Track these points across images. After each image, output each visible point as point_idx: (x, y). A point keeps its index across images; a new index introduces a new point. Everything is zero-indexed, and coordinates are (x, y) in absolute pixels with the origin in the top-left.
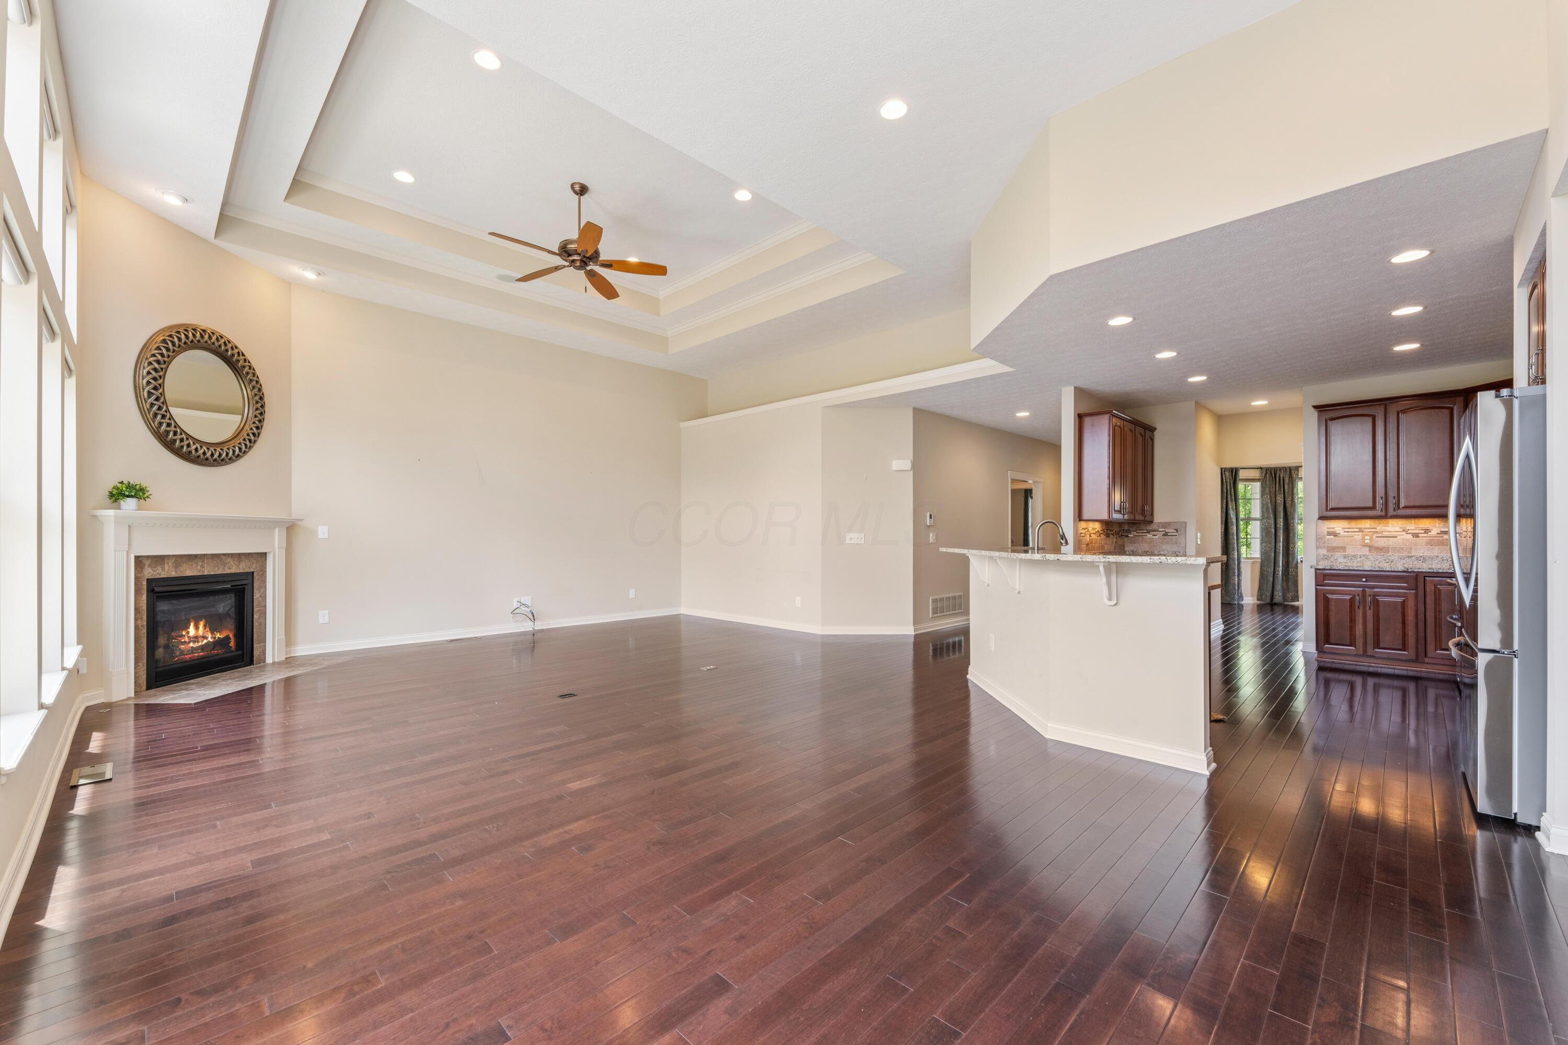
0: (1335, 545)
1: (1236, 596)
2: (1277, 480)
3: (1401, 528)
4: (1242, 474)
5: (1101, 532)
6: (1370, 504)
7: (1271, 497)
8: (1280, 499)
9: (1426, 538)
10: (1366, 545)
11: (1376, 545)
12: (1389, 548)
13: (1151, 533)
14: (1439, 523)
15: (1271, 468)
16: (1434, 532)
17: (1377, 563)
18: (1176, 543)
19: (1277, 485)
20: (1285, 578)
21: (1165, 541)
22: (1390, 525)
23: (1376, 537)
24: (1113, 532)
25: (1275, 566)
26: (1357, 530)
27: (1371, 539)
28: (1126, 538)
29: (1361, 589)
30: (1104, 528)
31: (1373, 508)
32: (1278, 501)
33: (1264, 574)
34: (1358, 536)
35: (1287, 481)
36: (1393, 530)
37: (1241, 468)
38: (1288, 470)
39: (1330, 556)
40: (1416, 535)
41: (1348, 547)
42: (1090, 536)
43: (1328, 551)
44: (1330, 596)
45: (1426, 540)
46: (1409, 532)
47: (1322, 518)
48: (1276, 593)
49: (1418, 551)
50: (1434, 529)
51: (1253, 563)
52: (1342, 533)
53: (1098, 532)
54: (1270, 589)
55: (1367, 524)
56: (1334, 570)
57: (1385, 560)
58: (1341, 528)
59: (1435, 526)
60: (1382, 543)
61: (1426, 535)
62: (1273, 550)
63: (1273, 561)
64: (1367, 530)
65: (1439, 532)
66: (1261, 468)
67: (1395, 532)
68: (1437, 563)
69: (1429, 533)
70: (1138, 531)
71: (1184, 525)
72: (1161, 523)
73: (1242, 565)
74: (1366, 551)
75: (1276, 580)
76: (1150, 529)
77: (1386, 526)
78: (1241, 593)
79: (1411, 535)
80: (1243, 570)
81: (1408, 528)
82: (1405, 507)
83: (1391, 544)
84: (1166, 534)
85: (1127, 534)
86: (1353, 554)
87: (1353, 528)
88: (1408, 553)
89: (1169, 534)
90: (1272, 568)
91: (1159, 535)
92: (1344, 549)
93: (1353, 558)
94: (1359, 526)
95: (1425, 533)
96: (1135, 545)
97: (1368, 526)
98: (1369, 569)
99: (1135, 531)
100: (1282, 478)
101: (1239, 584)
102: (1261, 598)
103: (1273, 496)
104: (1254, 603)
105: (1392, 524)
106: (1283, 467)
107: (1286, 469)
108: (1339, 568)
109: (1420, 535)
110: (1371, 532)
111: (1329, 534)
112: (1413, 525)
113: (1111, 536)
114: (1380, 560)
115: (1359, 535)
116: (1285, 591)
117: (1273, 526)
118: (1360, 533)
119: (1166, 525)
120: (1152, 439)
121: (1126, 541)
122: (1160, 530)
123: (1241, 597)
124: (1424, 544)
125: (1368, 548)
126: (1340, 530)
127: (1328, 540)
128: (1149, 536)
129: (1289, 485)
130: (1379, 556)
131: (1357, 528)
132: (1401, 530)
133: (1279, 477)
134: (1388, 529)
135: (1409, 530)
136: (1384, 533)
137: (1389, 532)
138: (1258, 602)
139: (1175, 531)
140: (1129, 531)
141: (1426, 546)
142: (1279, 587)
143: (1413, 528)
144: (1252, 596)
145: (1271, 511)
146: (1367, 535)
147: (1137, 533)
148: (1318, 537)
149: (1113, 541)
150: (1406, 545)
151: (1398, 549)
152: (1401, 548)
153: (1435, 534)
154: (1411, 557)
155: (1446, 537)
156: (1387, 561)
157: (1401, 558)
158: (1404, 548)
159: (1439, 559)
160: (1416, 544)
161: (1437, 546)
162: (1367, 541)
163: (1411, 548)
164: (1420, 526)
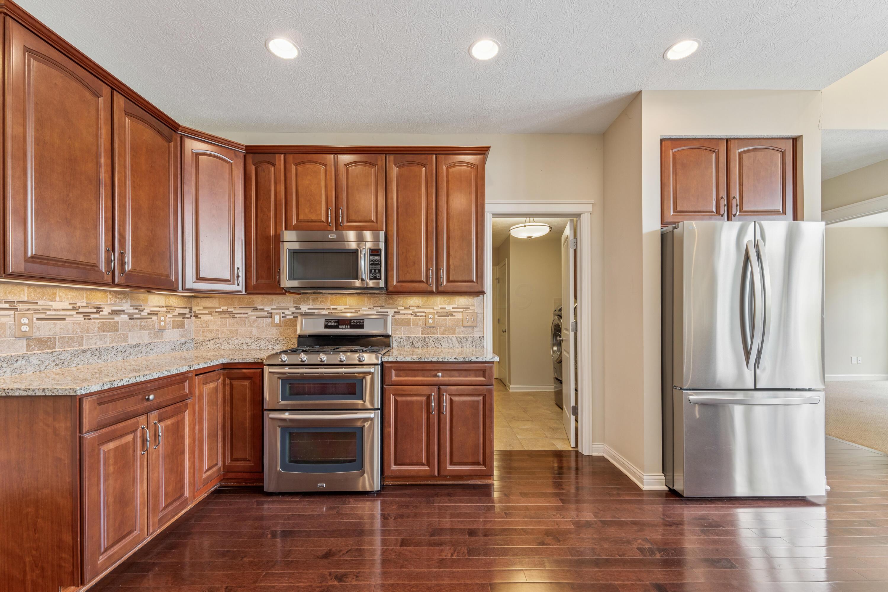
3: (70, 304)
9: (98, 321)
11: (37, 334)
12: (55, 338)
14: (110, 298)
16: (105, 312)
17: (43, 367)
22: (58, 299)
23: (38, 319)
27: (30, 324)
34: (8, 318)
40: (87, 316)
45: (99, 323)
46: (81, 310)
49: (92, 341)
50: (106, 307)
57: (54, 361)
60: (44, 330)
61: (97, 316)
64: (22, 307)
65: (110, 311)
67: (63, 310)
68: (113, 358)
69: (101, 313)
77: (51, 300)
79: (82, 315)
81: (79, 304)
83: (58, 330)
94: (10, 298)
95: (97, 313)
105: (60, 296)
109: (92, 316)
110: (29, 309)
112: (85, 301)
114: (46, 363)
115: (9, 316)
124: (96, 329)
125: (25, 342)
130: (44, 356)
131: (5, 303)
132: (70, 307)
134: (55, 305)
135: (79, 307)
136: (48, 313)
137: (55, 310)
141: (99, 332)
143: (85, 305)
146: (23, 316)
150: (76, 333)
151: (67, 339)
152: (71, 338)
153: (107, 314)
154: (85, 351)
155: (116, 319)
156: (57, 362)
157: (75, 355)
158: (74, 337)
159: (114, 352)
160: (87, 331)
161: (108, 332)
162: (25, 328)
163: (82, 337)
164: (92, 302)
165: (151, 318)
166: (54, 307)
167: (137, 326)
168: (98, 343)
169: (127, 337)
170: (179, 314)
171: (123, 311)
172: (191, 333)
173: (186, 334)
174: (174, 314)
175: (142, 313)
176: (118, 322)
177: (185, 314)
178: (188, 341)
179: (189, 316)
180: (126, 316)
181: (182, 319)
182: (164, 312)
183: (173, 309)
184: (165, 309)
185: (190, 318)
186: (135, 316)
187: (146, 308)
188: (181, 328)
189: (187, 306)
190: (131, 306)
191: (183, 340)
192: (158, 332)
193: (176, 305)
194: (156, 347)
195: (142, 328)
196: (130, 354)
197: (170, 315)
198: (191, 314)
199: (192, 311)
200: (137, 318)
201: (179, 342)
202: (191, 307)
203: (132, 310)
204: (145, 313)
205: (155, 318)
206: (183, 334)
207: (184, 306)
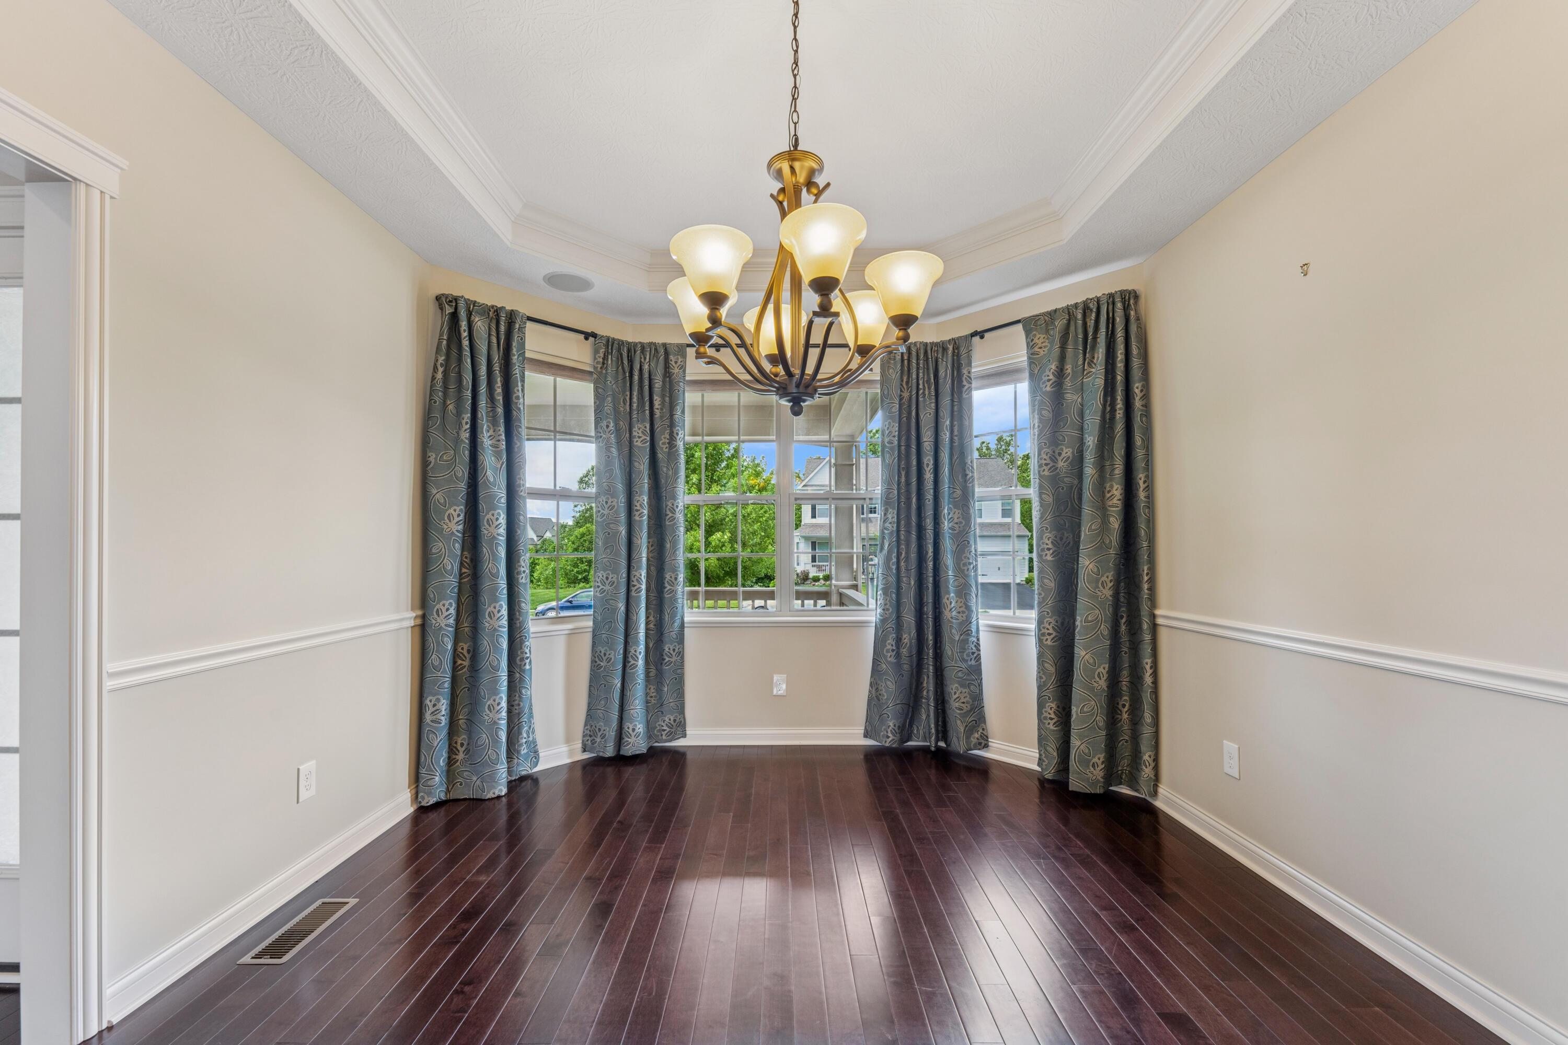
2: (636, 378)
8: (641, 440)
15: (621, 343)
19: (635, 393)
20: (653, 673)
25: (626, 643)
32: (637, 443)
33: (599, 667)
35: (658, 384)
37: (530, 319)
38: (662, 351)
48: (628, 726)
51: (572, 634)
54: (615, 713)
62: (623, 590)
63: (621, 626)
66: (594, 335)
90: (620, 648)
100: (646, 375)
102: (593, 742)
103: (623, 425)
104: (572, 766)
106: (651, 344)
107: (656, 349)
116: (654, 708)
117: (623, 516)
129: (663, 396)
133: (641, 370)
138: (586, 756)
142: (637, 707)
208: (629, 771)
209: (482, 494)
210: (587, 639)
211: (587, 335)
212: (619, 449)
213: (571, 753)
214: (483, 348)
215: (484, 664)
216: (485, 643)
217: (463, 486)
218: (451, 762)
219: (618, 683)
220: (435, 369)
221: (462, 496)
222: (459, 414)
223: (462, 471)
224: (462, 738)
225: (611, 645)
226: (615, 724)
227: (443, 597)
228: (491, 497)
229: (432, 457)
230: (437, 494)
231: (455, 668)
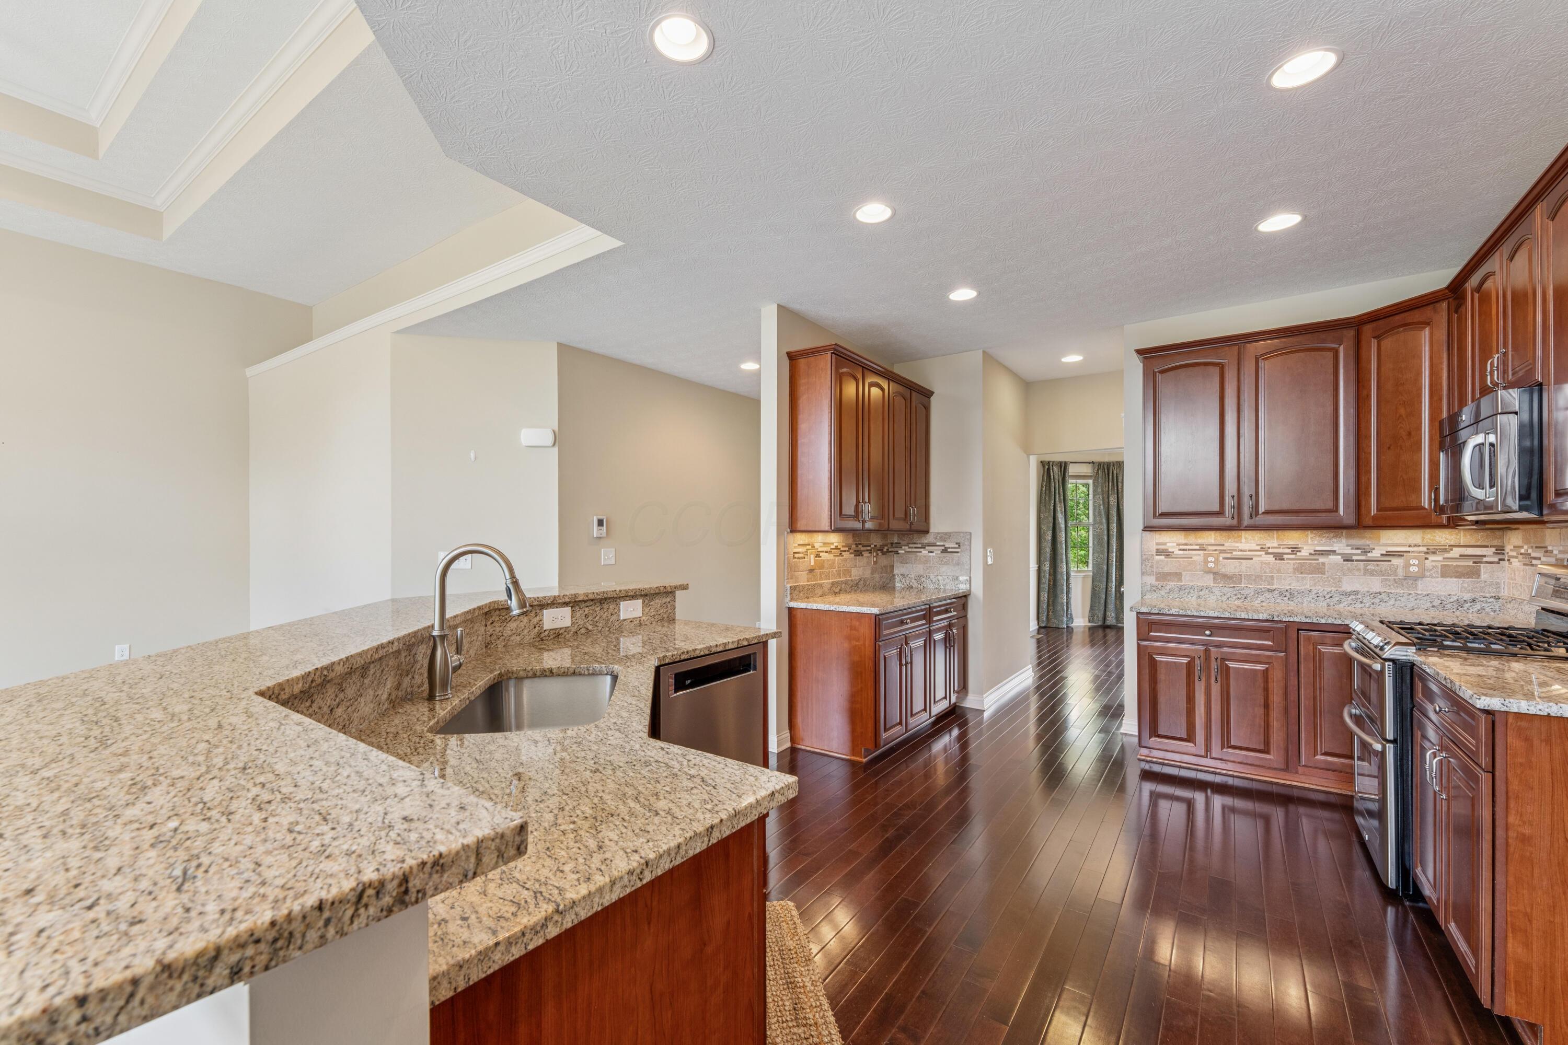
0: (1166, 570)
1: (1065, 619)
2: (1111, 477)
3: (1257, 545)
4: (1072, 470)
5: (842, 549)
6: (1216, 508)
7: (1103, 498)
8: (1113, 500)
9: (1294, 561)
10: (1209, 571)
11: (1223, 571)
12: (1241, 575)
13: (927, 548)
14: (1312, 538)
15: (1104, 463)
16: (1305, 552)
17: (1224, 599)
18: (958, 564)
19: (1110, 483)
21: (945, 560)
22: (1243, 540)
23: (1224, 558)
24: (869, 548)
25: (1107, 581)
26: (1197, 547)
27: (1216, 562)
28: (895, 556)
29: (1203, 648)
30: (851, 541)
31: (1221, 513)
32: (1111, 503)
33: (1095, 590)
34: (1198, 557)
35: (1120, 478)
36: (1247, 548)
37: (1071, 462)
39: (1159, 587)
40: (1279, 557)
41: (1184, 573)
42: (818, 556)
43: (1157, 580)
44: (1158, 658)
45: (1294, 564)
46: (1270, 551)
47: (1148, 529)
48: (1108, 614)
49: (1283, 581)
50: (1305, 548)
51: (1084, 577)
52: (1177, 552)
53: (837, 548)
54: (1102, 608)
55: (1210, 538)
56: (1163, 614)
57: (1236, 595)
58: (1175, 544)
59: (1306, 543)
60: (1231, 567)
61: (1293, 556)
62: (1106, 561)
63: (1105, 575)
64: (1210, 548)
65: (1312, 552)
66: (1093, 463)
67: (1250, 550)
68: (1310, 602)
69: (1298, 554)
70: (910, 546)
71: (968, 537)
72: (938, 533)
73: (1072, 580)
74: (1209, 580)
75: (1109, 598)
76: (926, 541)
77: (1237, 542)
78: (1071, 614)
79: (1272, 555)
80: (1072, 585)
81: (1268, 545)
82: (1267, 512)
83: (1243, 568)
84: (945, 551)
85: (896, 549)
86: (1191, 584)
87: (1191, 545)
88: (1269, 584)
89: (949, 550)
90: (1105, 583)
91: (937, 551)
92: (1178, 576)
93: (1192, 591)
94: (1200, 541)
95: (1293, 553)
96: (907, 565)
97: (1212, 541)
98: (1215, 615)
99: (907, 545)
100: (1115, 475)
101: (1068, 603)
102: (1093, 619)
103: (1105, 496)
104: (1085, 627)
105: (1246, 538)
106: (1117, 462)
107: (1113, 464)
108: (1170, 612)
109: (1285, 556)
110: (1216, 550)
111: (1159, 552)
113: (866, 554)
114: (1229, 595)
115: (1199, 555)
117: (1105, 532)
118: (1201, 552)
119: (946, 536)
120: (927, 408)
121: (895, 559)
122: (938, 544)
123: (1071, 619)
124: (1291, 570)
125: (1212, 576)
126: (1173, 547)
127: (1158, 561)
128: (924, 552)
130: (1226, 589)
131: (1197, 545)
132: (1259, 548)
133: (1112, 473)
134: (1241, 546)
135: (1269, 548)
136: (1234, 553)
137: (1241, 551)
138: (1090, 624)
139: (957, 546)
140: (899, 545)
141: (1294, 573)
142: (1112, 607)
143: (1276, 545)
144: (1083, 617)
145: (1103, 515)
146: (1210, 555)
147: (909, 548)
148: (1144, 557)
149: (868, 564)
150: (1265, 572)
151: (1254, 577)
152: (1258, 577)
153: (1307, 554)
154: (1272, 591)
155: (1322, 560)
156: (1239, 596)
157: (1258, 593)
158: (1262, 576)
159: (1313, 595)
160: (1279, 571)
161: (1309, 574)
162: (1211, 565)
163: (1272, 577)
164: (1285, 543)
165: (1390, 561)
166: (1240, 548)
167: (1359, 570)
168: (1293, 585)
169: (1340, 581)
170: (1461, 556)
171: (1335, 551)
172: (1499, 587)
173: (1483, 587)
174: (1447, 555)
175: (1369, 555)
176: (1323, 564)
177: (1485, 556)
178: (1482, 599)
179: (1496, 560)
180: (1340, 557)
181: (1471, 563)
182: (1419, 552)
183: (1446, 549)
184: (1424, 549)
185: (1498, 563)
186: (1355, 558)
187: (1376, 548)
188: (1468, 578)
189: (1486, 544)
190: (1348, 546)
191: (1468, 596)
192: (1405, 579)
193: (1452, 543)
194: (1393, 599)
195: (1367, 572)
196: (1340, 602)
197: (1432, 558)
198: (1501, 557)
199: (1506, 553)
200: (1357, 561)
201: (1455, 598)
202: (1501, 544)
203: (1348, 551)
204: (1376, 554)
205: (1396, 561)
206: (1474, 588)
207: (1478, 544)
208: (1108, 631)
209: (1057, 527)
210: (1090, 581)
211: (1089, 463)
212: (1104, 506)
213: (1084, 622)
214: (1057, 477)
215: (1059, 584)
216: (1059, 577)
217: (1051, 524)
218: (1048, 615)
219: (1104, 596)
220: (1042, 486)
221: (1051, 528)
222: (1050, 501)
223: (1051, 519)
224: (1051, 608)
225: (1100, 581)
226: (1102, 612)
227: (1046, 561)
228: (1060, 528)
229: (1042, 516)
230: (1044, 528)
231: (1049, 584)
